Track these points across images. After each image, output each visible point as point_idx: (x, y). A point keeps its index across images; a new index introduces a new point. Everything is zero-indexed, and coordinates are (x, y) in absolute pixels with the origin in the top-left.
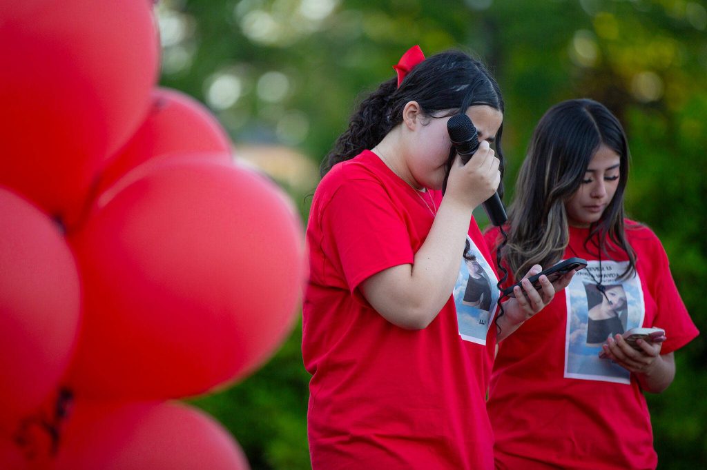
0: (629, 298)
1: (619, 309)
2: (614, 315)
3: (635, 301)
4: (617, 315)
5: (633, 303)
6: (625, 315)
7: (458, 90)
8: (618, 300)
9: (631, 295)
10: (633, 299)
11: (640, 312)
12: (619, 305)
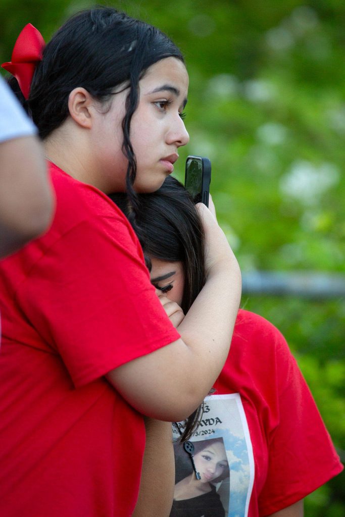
0: (232, 459)
1: (217, 480)
2: (209, 490)
3: (240, 463)
4: (214, 488)
5: (237, 467)
6: (226, 488)
7: (130, 49)
8: (214, 467)
9: (235, 454)
10: (238, 460)
11: (248, 477)
12: (218, 474)
